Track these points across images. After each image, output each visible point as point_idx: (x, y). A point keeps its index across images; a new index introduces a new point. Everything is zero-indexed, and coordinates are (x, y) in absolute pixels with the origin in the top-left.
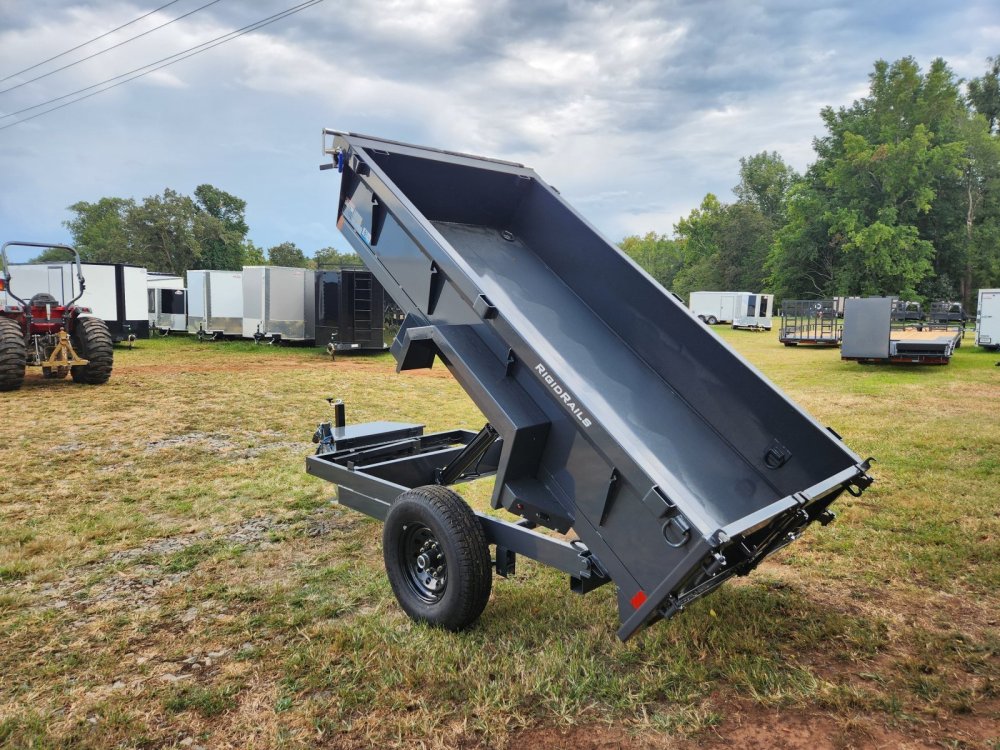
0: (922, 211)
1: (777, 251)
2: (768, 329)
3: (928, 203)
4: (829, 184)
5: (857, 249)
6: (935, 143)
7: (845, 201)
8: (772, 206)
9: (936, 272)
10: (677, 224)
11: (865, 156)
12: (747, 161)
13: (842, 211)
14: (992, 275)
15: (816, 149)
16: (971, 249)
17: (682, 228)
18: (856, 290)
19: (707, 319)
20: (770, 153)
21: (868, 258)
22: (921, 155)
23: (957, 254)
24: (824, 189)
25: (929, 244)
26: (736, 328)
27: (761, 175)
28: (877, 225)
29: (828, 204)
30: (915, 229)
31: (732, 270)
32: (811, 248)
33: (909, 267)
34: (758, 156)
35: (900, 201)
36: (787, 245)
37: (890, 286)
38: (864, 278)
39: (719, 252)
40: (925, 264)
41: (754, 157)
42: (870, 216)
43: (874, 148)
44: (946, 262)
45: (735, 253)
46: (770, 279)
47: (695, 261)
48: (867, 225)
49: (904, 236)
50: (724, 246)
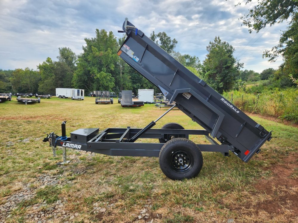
0: (112, 70)
1: (75, 77)
2: (83, 100)
3: (113, 68)
4: (89, 60)
5: (98, 78)
6: (113, 53)
7: (94, 65)
8: (70, 64)
9: (115, 85)
10: (38, 66)
11: (97, 53)
12: (61, 49)
13: (93, 68)
14: (127, 86)
15: (83, 49)
16: (122, 80)
17: (40, 67)
18: (98, 89)
19: (62, 97)
20: (67, 48)
21: (100, 81)
22: (110, 55)
23: (120, 81)
24: (87, 61)
25: (114, 78)
26: (73, 99)
27: (65, 54)
28: (102, 72)
29: (89, 66)
30: (110, 74)
31: (60, 82)
32: (85, 77)
33: (110, 84)
34: (64, 48)
35: (107, 66)
36: (78, 76)
37: (106, 88)
38: (100, 86)
39: (55, 76)
40: (113, 83)
41: (63, 48)
42: (100, 70)
43: (99, 52)
44: (117, 83)
45: (60, 77)
46: (74, 85)
47: (46, 78)
48: (99, 72)
49: (108, 76)
50: (56, 74)
